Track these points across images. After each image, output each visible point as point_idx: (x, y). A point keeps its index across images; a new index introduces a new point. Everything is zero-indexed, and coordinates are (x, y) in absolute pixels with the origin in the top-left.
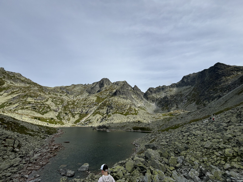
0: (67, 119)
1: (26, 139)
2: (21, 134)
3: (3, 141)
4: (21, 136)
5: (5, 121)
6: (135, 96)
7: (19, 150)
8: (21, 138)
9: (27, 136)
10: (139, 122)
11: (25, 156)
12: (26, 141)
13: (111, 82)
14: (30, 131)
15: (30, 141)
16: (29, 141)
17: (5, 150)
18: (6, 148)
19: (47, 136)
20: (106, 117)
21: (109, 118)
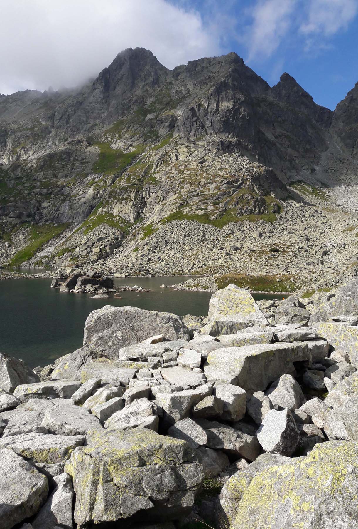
6: (278, 131)
10: (277, 251)
13: (162, 68)
20: (138, 233)
21: (147, 239)
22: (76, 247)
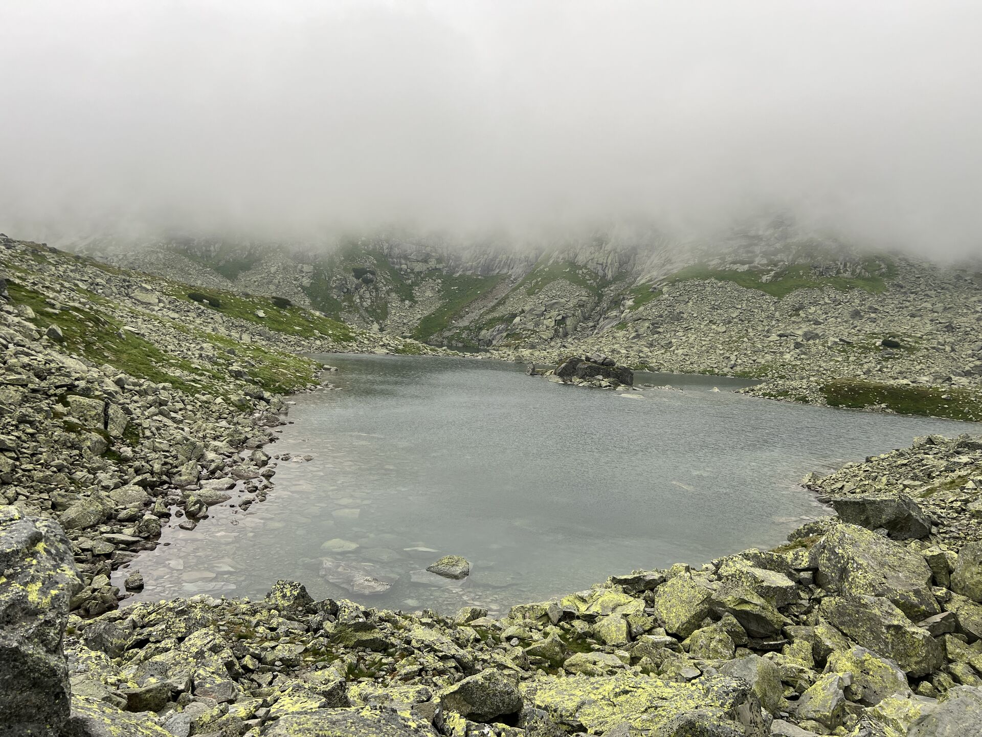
0: (371, 311)
1: (162, 403)
2: (133, 379)
3: (57, 402)
4: (135, 384)
5: (53, 306)
7: (134, 451)
8: (135, 398)
9: (164, 388)
11: (165, 482)
12: (161, 413)
14: (173, 365)
15: (179, 416)
16: (173, 415)
17: (73, 447)
18: (73, 435)
19: (262, 398)
20: (624, 299)
21: (641, 308)
22: (515, 316)
